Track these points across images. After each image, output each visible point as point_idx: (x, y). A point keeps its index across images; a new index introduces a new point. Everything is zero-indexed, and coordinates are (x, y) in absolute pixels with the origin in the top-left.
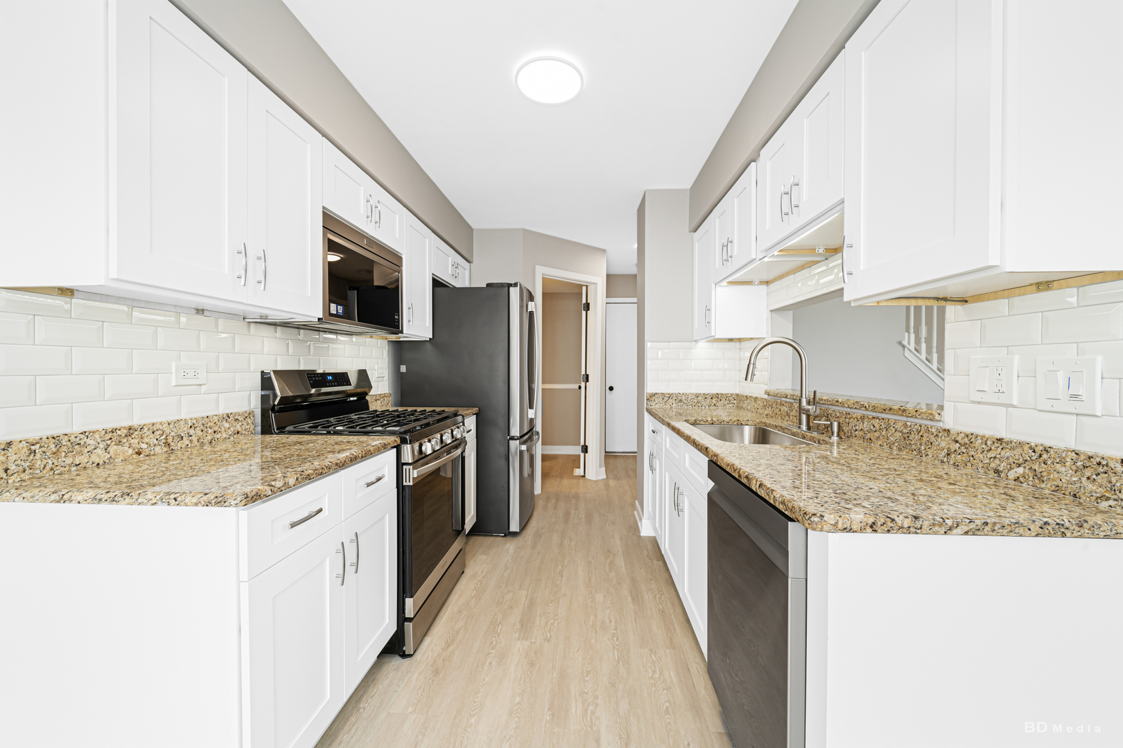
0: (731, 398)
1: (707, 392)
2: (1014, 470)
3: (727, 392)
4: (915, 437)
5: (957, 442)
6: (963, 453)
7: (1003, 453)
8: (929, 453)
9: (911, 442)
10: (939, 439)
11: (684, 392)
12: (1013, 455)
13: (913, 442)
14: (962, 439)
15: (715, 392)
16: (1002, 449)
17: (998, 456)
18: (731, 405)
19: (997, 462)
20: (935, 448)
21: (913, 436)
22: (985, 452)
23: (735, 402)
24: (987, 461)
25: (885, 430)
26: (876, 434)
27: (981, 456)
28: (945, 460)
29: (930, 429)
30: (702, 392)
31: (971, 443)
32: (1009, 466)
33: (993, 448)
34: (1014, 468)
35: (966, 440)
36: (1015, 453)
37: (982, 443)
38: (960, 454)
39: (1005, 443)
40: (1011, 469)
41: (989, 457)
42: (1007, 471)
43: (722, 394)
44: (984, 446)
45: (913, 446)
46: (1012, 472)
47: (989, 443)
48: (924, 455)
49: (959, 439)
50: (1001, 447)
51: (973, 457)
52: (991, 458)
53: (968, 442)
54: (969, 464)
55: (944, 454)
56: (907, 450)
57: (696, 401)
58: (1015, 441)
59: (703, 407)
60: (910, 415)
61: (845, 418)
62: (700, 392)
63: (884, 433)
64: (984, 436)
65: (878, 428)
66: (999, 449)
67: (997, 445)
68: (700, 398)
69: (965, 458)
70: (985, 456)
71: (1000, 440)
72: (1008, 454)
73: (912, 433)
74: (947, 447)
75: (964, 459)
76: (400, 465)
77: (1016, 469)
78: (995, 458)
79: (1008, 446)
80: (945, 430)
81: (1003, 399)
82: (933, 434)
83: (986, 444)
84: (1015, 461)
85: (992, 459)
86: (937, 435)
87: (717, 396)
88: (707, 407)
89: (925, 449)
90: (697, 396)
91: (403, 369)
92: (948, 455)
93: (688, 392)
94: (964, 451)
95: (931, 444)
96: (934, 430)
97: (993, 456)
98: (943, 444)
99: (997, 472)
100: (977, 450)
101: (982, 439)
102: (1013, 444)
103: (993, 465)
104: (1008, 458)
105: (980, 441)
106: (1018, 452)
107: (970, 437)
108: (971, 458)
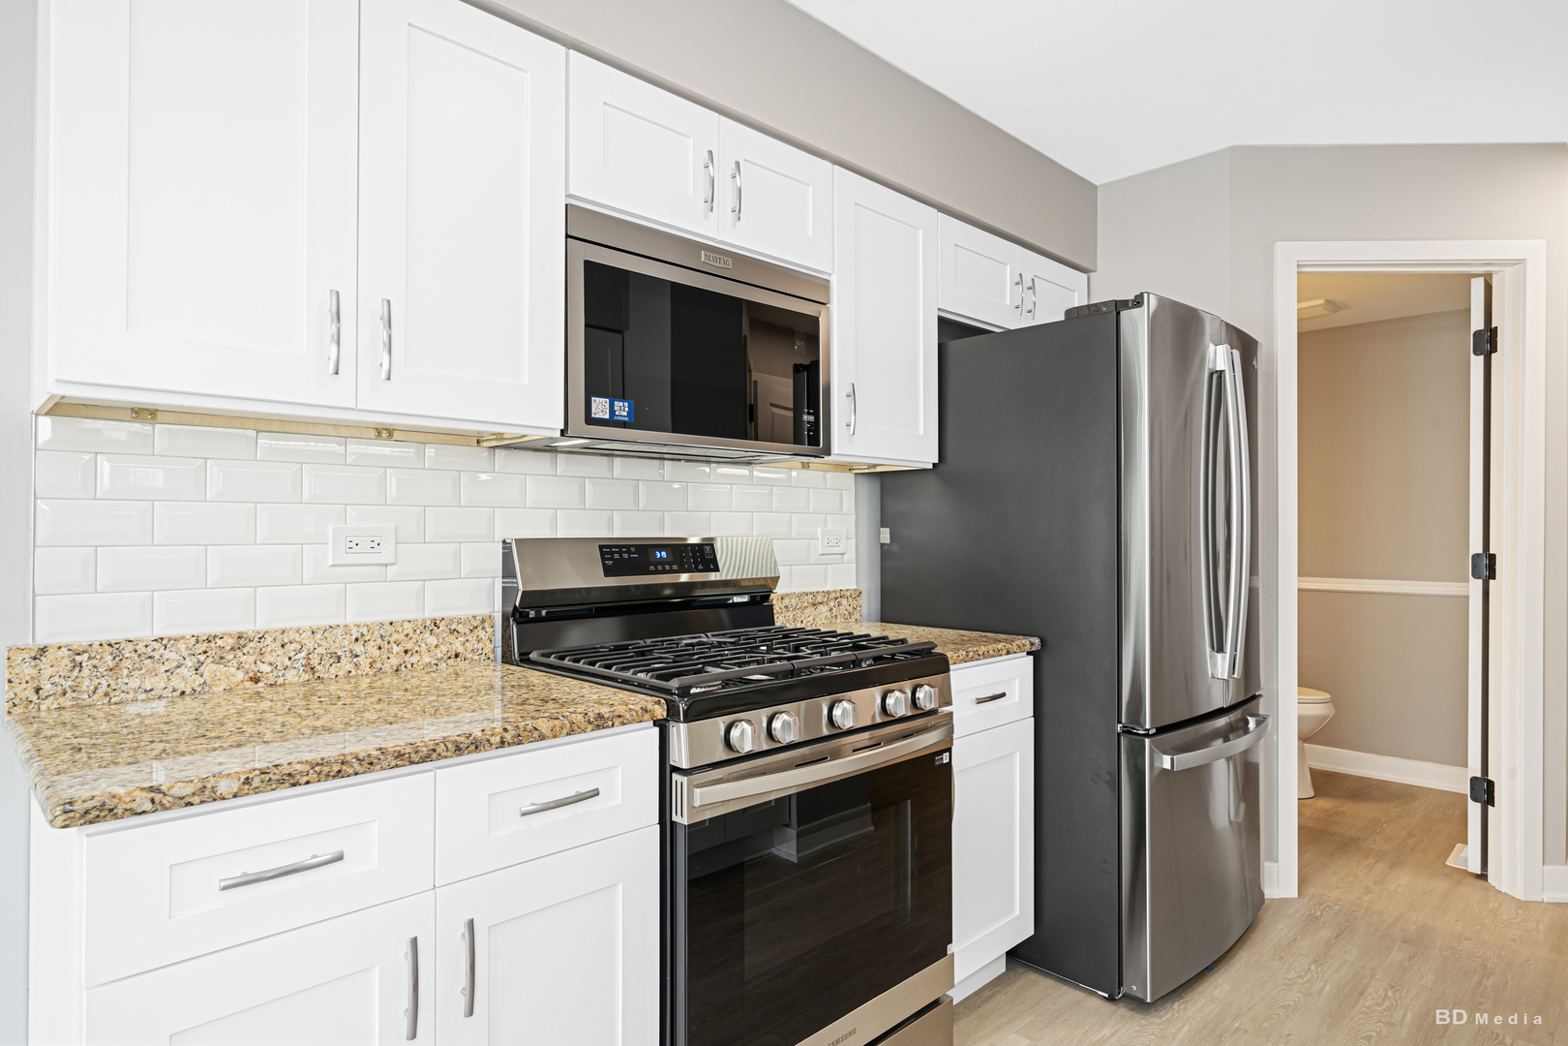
76: (666, 770)
91: (885, 536)
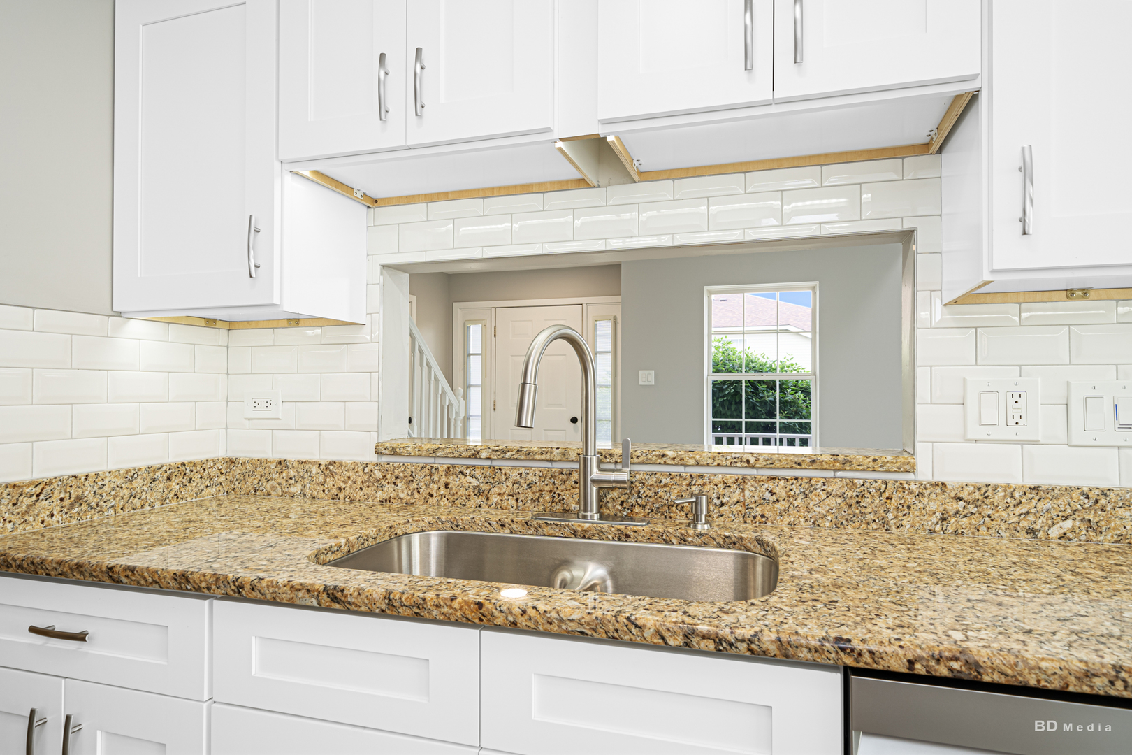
0: (213, 472)
1: (155, 463)
2: (1058, 525)
3: (204, 457)
4: (872, 504)
5: (960, 499)
6: (972, 513)
7: (1040, 505)
8: (904, 522)
9: (863, 510)
10: (926, 499)
11: (91, 470)
12: (1055, 506)
13: (869, 510)
14: (970, 494)
15: (174, 458)
16: (1039, 500)
17: (1033, 510)
18: (213, 490)
19: (1031, 518)
20: (916, 513)
21: (869, 500)
22: (1012, 508)
23: (222, 479)
24: (1016, 519)
25: (802, 496)
26: (777, 506)
27: (1004, 514)
28: (938, 528)
29: (906, 486)
30: (143, 464)
31: (986, 498)
32: (1050, 522)
33: (1023, 500)
34: (1058, 523)
35: (977, 496)
36: (1060, 502)
37: (1005, 496)
38: (965, 516)
39: (1043, 491)
40: (1053, 524)
41: (1017, 513)
42: (1047, 528)
43: (194, 465)
44: (1009, 500)
45: (870, 517)
46: (1055, 527)
47: (1017, 495)
48: (894, 528)
49: (964, 494)
50: (1038, 497)
51: (989, 516)
52: (1020, 515)
53: (981, 498)
54: (983, 528)
55: (935, 520)
56: (857, 524)
57: (126, 493)
58: (1058, 487)
59: (147, 508)
60: (861, 468)
61: (689, 485)
62: (136, 465)
63: (799, 502)
64: (1008, 486)
65: (783, 494)
66: (1034, 502)
67: (1030, 496)
68: (138, 482)
69: (975, 520)
70: (1011, 514)
71: (1035, 489)
72: (1048, 506)
73: (867, 495)
74: (941, 508)
75: (973, 522)
77: (1061, 524)
78: (1028, 513)
79: (1049, 496)
80: (937, 485)
81: (1023, 434)
82: (912, 492)
83: (1012, 497)
84: (1060, 514)
85: (1022, 516)
86: (921, 494)
87: (183, 471)
88: (157, 505)
89: (896, 517)
90: (130, 477)
92: (944, 519)
93: (101, 468)
94: (974, 510)
95: (909, 507)
96: (913, 487)
97: (1023, 511)
98: (933, 506)
99: (1031, 531)
100: (997, 506)
101: (1005, 491)
102: (1056, 491)
103: (1024, 524)
104: (1048, 511)
105: (1003, 494)
106: (1063, 501)
107: (984, 490)
108: (987, 519)
